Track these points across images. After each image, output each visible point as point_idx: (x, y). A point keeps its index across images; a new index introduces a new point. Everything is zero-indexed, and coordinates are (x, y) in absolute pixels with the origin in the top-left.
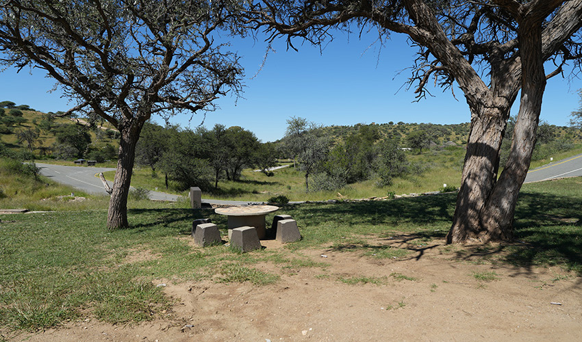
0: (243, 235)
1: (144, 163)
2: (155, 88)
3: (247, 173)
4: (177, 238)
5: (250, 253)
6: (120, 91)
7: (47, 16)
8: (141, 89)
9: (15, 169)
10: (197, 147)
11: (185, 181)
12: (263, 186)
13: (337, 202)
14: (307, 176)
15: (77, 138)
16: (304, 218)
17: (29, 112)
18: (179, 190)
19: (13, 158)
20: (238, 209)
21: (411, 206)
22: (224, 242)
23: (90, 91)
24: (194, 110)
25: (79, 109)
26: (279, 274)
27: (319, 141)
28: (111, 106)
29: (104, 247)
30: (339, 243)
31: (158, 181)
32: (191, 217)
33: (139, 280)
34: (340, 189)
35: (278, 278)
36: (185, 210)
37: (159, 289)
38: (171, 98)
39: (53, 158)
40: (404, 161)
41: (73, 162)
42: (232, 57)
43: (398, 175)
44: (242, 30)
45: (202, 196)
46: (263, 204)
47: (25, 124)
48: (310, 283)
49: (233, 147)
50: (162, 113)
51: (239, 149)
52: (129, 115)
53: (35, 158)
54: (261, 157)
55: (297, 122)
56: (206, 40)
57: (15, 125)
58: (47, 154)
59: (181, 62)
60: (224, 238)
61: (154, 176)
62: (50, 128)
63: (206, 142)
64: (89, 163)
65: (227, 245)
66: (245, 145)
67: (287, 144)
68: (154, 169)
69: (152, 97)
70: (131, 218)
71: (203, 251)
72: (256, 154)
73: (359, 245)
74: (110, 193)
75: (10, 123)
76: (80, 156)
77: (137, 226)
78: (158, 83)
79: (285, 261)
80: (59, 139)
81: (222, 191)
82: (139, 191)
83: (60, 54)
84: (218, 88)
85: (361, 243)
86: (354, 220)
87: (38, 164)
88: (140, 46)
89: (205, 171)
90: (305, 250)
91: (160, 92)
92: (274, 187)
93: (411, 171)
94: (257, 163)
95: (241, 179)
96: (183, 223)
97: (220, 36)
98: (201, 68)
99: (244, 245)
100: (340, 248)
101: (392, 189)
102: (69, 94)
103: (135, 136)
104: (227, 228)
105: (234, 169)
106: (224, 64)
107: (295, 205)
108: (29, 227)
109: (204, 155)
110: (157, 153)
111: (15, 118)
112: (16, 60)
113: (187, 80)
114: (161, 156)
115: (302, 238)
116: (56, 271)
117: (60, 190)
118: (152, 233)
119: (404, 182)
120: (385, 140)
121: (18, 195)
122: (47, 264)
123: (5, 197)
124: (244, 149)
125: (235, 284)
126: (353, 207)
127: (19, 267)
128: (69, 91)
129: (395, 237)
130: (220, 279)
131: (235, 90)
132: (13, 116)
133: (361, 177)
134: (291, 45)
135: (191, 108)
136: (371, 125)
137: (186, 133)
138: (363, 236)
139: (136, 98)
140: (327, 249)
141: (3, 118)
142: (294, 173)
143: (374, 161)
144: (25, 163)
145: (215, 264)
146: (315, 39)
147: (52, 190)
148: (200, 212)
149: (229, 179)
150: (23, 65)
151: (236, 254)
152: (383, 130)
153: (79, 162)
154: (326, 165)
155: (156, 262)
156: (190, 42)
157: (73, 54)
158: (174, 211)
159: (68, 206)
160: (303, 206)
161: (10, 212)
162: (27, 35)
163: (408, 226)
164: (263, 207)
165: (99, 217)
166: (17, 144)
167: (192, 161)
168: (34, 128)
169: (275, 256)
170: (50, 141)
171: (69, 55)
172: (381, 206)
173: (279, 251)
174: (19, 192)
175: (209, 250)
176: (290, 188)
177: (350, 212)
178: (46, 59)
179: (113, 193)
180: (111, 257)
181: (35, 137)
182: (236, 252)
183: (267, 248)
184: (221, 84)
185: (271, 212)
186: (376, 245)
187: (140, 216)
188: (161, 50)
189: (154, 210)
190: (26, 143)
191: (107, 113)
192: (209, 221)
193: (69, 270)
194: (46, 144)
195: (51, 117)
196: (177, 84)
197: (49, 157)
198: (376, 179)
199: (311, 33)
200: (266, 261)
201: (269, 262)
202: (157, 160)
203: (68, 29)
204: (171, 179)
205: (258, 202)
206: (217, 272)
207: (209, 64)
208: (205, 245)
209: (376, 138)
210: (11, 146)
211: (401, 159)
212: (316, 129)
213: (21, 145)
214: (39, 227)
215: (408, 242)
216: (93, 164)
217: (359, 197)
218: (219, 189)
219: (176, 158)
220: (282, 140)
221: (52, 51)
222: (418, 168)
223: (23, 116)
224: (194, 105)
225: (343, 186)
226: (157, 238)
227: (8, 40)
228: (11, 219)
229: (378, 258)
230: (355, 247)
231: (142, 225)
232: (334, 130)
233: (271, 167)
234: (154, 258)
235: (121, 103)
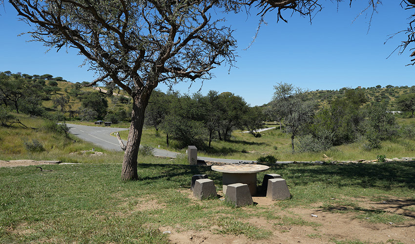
0: (237, 191)
1: (149, 124)
2: (162, 60)
3: (237, 134)
4: (178, 191)
5: (243, 208)
6: (134, 64)
7: (80, 6)
8: (150, 62)
9: (52, 128)
10: (194, 110)
11: (183, 140)
12: (251, 146)
13: (324, 163)
14: (293, 138)
15: (97, 103)
16: (292, 177)
17: (62, 82)
18: (178, 148)
19: (50, 120)
20: (232, 167)
21: (404, 171)
22: (219, 197)
23: (110, 65)
24: (193, 78)
25: (101, 80)
26: (271, 231)
27: (304, 105)
28: (126, 77)
29: (119, 195)
30: (328, 204)
31: (161, 140)
32: (189, 173)
33: (149, 226)
34: (326, 150)
35: (271, 234)
36: (184, 166)
37: (165, 235)
38: (175, 68)
39: (79, 119)
40: (394, 124)
41: (94, 123)
42: (226, 31)
43: (387, 139)
44: (235, 6)
45: (198, 155)
46: (253, 163)
47: (59, 92)
48: (302, 241)
49: (224, 111)
50: (167, 82)
51: (230, 113)
52: (140, 84)
53: (65, 119)
54: (250, 120)
55: (283, 88)
56: (204, 17)
57: (52, 93)
58: (74, 117)
59: (183, 37)
60: (219, 193)
61: (158, 135)
62: (77, 95)
63: (202, 107)
64: (106, 123)
65: (223, 199)
66: (235, 109)
67: (273, 107)
68: (157, 130)
69: (159, 69)
70: (140, 171)
71: (201, 204)
72: (245, 117)
73: (350, 207)
74: (124, 149)
75: (48, 92)
76: (100, 118)
77: (146, 178)
78: (165, 56)
79: (277, 218)
80: (84, 104)
81: (215, 150)
82: (146, 148)
83: (88, 35)
84: (214, 58)
85: (352, 205)
86: (343, 182)
87: (69, 125)
88: (150, 26)
89: (200, 131)
90: (295, 209)
91: (166, 64)
92: (262, 147)
93: (402, 135)
94: (246, 125)
95: (231, 139)
96: (183, 177)
97: (216, 13)
98: (200, 42)
99: (238, 200)
100: (330, 209)
101: (382, 152)
102: (94, 68)
103: (145, 102)
104: (221, 184)
105: (225, 130)
106: (219, 38)
107: (283, 164)
108: (62, 176)
109: (200, 118)
110: (160, 116)
111: (52, 88)
112: (57, 42)
113: (188, 53)
114: (163, 118)
115: (291, 197)
116: (83, 214)
117: (83, 146)
118: (158, 185)
119: (394, 145)
120: (372, 103)
121: (53, 149)
122: (76, 207)
123: (44, 150)
124: (234, 113)
125: (231, 236)
126: (341, 169)
127: (56, 208)
128: (94, 65)
129: (389, 202)
130: (217, 230)
131: (229, 60)
132: (51, 86)
133: (347, 139)
134: (281, 17)
135: (191, 77)
136: (357, 88)
137: (185, 99)
138: (353, 199)
139: (146, 70)
140: (317, 209)
141: (44, 87)
142: (280, 135)
143: (361, 123)
144: (58, 124)
145: (212, 217)
146: (304, 10)
147: (77, 145)
148: (197, 169)
149: (221, 139)
150: (62, 45)
151: (230, 208)
152: (369, 94)
153: (98, 123)
154: (312, 127)
155: (161, 211)
156: (191, 19)
157: (99, 35)
158: (175, 167)
159: (90, 160)
160: (291, 166)
161: (48, 163)
162: (65, 22)
163: (403, 191)
164: (254, 165)
165: (115, 169)
166: (53, 108)
167: (189, 123)
168: (66, 95)
169: (266, 212)
170: (77, 106)
171: (96, 36)
172: (370, 169)
173: (270, 207)
174: (54, 147)
175: (206, 203)
176: (276, 149)
177: (338, 174)
178: (78, 40)
179: (127, 150)
180: (125, 205)
181: (66, 102)
182: (230, 206)
183: (259, 204)
184: (216, 55)
185: (262, 171)
186: (369, 209)
187: (147, 170)
188: (166, 28)
189: (158, 165)
190: (59, 108)
191: (123, 82)
192: (206, 177)
193: (93, 214)
194: (74, 108)
195: (78, 86)
196: (179, 57)
197: (76, 119)
198: (363, 142)
199: (301, 4)
200: (258, 216)
201: (261, 218)
202: (160, 122)
203: (95, 15)
204: (171, 138)
205: (248, 161)
206: (214, 224)
207: (207, 38)
208: (203, 198)
209: (363, 101)
210: (49, 109)
211: (391, 122)
212: (301, 93)
213: (56, 109)
214: (69, 176)
215: (405, 208)
216: (109, 125)
217: (345, 159)
218: (212, 148)
219: (176, 120)
220: (269, 104)
221: (82, 33)
222: (410, 131)
223: (58, 86)
224: (193, 74)
225: (329, 148)
226: (162, 190)
227: (52, 27)
228: (50, 168)
229: (372, 222)
230: (345, 209)
231: (149, 178)
232: (319, 95)
233: (258, 129)
234: (160, 207)
235: (134, 74)
